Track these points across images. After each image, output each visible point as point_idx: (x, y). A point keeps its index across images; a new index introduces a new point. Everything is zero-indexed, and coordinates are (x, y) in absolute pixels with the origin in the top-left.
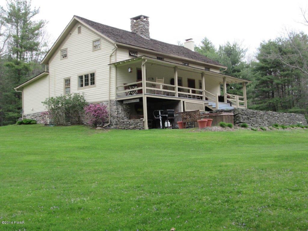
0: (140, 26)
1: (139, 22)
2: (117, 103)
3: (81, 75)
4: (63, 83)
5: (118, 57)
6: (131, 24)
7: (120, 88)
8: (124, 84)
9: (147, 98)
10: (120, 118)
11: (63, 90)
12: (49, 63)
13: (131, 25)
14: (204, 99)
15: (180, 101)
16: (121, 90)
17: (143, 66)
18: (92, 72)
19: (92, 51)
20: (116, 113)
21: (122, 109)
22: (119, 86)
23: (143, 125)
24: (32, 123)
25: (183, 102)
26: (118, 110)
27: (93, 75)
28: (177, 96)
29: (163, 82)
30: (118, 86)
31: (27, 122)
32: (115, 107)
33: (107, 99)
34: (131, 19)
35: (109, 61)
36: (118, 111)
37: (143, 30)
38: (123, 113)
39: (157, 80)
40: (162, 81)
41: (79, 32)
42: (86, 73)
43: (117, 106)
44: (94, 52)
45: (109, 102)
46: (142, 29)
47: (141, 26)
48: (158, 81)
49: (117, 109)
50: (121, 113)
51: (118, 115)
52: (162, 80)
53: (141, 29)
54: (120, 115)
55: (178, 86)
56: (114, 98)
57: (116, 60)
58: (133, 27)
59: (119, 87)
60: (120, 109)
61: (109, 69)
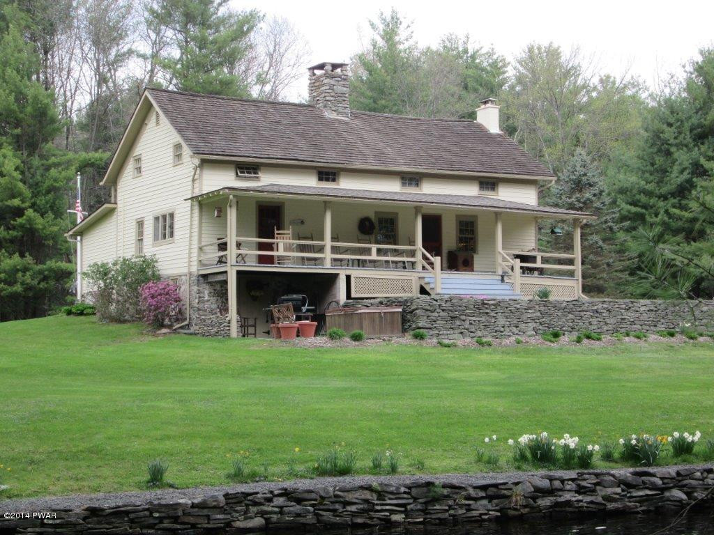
0: (322, 88)
1: (322, 79)
2: (198, 280)
3: (156, 215)
4: (134, 230)
5: (205, 182)
6: (309, 81)
7: (208, 247)
8: (219, 239)
9: (238, 272)
10: (205, 311)
11: (134, 245)
12: (118, 182)
13: (310, 84)
14: (419, 267)
15: (337, 275)
16: (211, 251)
17: (230, 206)
18: (171, 211)
19: (172, 165)
20: (197, 301)
21: (210, 293)
22: (206, 243)
23: (228, 328)
24: (85, 312)
25: (348, 278)
26: (201, 295)
27: (172, 215)
28: (328, 264)
29: (290, 236)
30: (203, 244)
31: (79, 310)
32: (195, 288)
33: (185, 270)
34: (310, 69)
35: (190, 192)
36: (200, 297)
37: (327, 98)
38: (213, 299)
39: (276, 232)
40: (289, 234)
41: (158, 123)
42: (163, 213)
43: (198, 286)
44: (176, 167)
45: (188, 276)
46: (326, 94)
47: (325, 88)
48: (278, 234)
49: (199, 292)
50: (208, 301)
51: (201, 306)
52: (288, 232)
53: (323, 95)
54: (207, 305)
55: (332, 241)
56: (194, 269)
57: (201, 189)
58: (312, 90)
59: (206, 246)
60: (206, 292)
61: (189, 209)
